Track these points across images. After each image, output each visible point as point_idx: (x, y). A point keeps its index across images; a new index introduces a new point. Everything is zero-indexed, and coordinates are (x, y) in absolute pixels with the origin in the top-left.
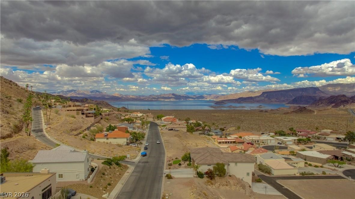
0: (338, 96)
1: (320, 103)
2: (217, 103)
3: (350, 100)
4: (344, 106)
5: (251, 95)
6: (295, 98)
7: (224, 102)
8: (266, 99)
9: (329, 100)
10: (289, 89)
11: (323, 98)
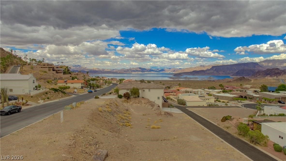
0: (273, 69)
1: (258, 75)
2: (175, 75)
3: (282, 72)
4: (277, 77)
5: (203, 68)
6: (238, 71)
7: (181, 74)
8: (215, 72)
9: (266, 72)
10: (234, 64)
11: (261, 71)
